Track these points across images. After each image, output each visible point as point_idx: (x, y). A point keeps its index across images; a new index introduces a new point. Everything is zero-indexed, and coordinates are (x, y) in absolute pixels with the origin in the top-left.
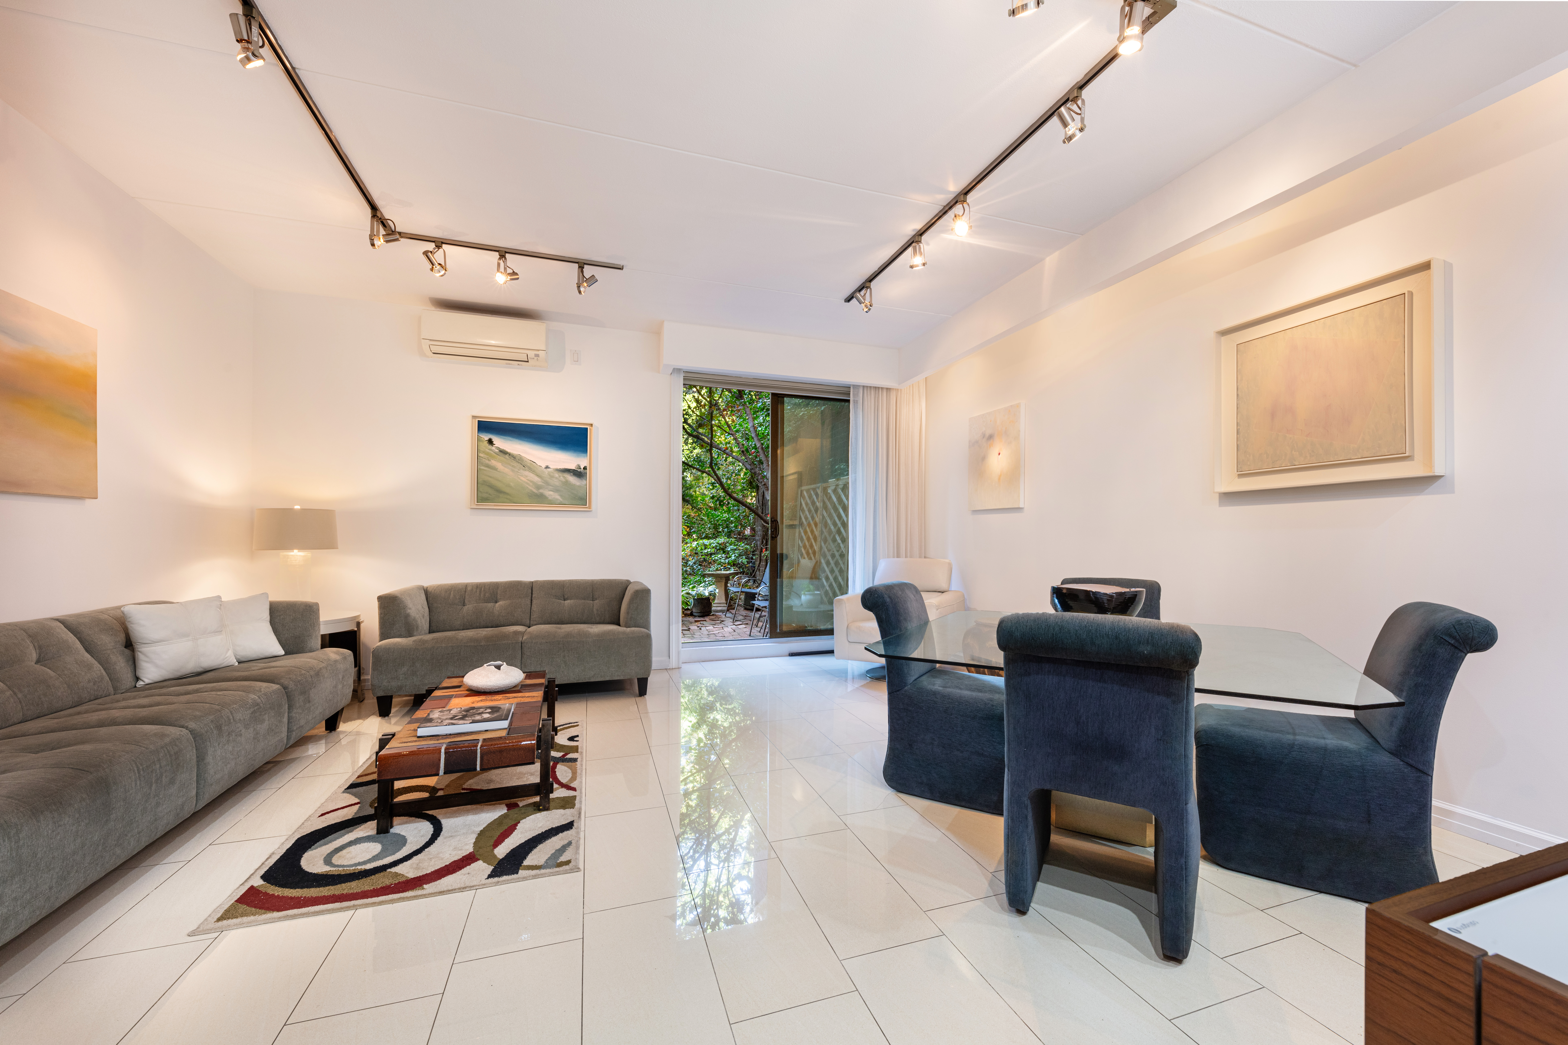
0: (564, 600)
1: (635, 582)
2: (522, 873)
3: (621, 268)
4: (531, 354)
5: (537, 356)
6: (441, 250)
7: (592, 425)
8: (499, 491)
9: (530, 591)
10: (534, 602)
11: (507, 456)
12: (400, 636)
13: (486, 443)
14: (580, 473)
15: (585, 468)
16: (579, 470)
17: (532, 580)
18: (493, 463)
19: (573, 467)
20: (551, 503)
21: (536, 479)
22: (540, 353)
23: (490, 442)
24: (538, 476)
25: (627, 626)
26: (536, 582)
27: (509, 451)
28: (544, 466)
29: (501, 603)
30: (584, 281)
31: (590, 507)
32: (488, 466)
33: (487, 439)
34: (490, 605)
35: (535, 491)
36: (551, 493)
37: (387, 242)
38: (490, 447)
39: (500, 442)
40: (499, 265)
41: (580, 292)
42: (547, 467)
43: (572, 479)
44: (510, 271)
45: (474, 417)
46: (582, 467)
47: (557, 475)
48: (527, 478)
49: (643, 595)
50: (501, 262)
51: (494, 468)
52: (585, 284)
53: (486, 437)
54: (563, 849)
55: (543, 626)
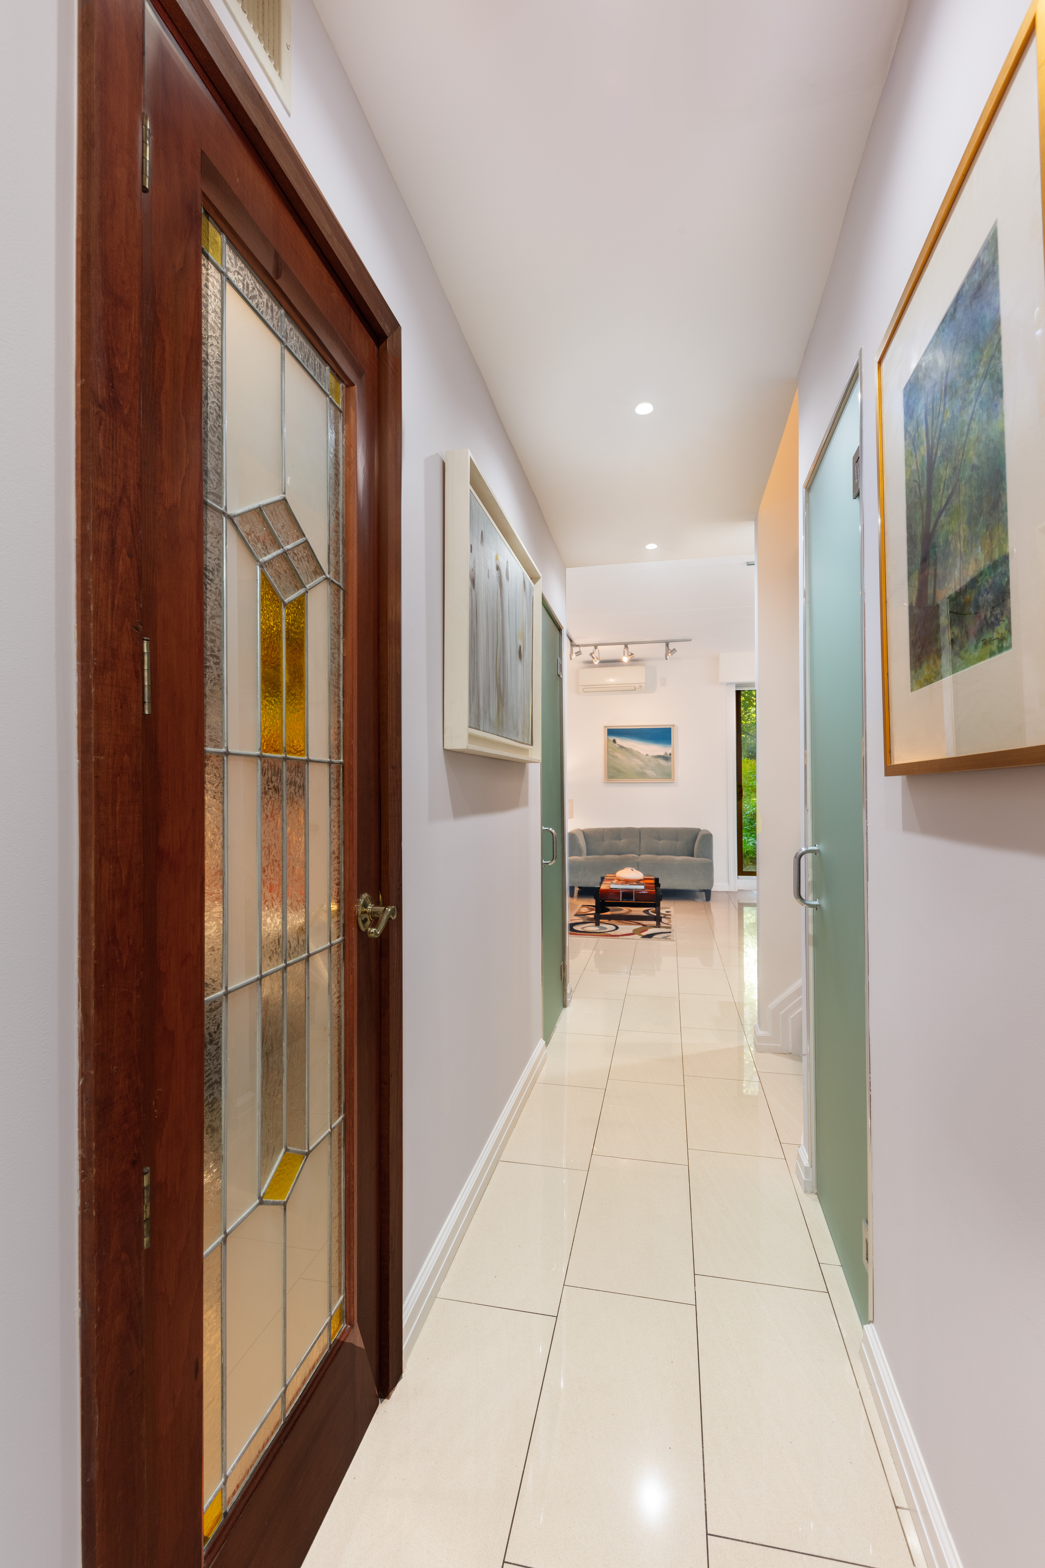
0: (659, 840)
1: (703, 830)
2: (652, 939)
3: (690, 640)
4: (637, 686)
5: (641, 686)
6: (597, 650)
7: (674, 726)
8: (620, 772)
9: (639, 834)
10: (642, 840)
11: (624, 750)
12: (577, 855)
13: (612, 742)
14: (667, 758)
15: (670, 754)
16: (666, 756)
17: (640, 827)
18: (616, 754)
19: (662, 754)
20: (650, 778)
21: (640, 763)
22: (642, 685)
23: (614, 741)
24: (642, 761)
25: (698, 857)
26: (642, 828)
27: (624, 746)
28: (645, 754)
29: (623, 841)
30: (669, 651)
31: (674, 780)
32: (613, 756)
33: (612, 739)
34: (617, 842)
35: (640, 770)
36: (650, 771)
37: (576, 656)
38: (614, 744)
39: (620, 741)
40: (624, 652)
41: (667, 659)
42: (647, 755)
43: (662, 762)
44: (630, 654)
45: (605, 727)
46: (668, 754)
47: (653, 760)
48: (635, 763)
49: (708, 838)
50: (625, 650)
51: (617, 758)
52: (670, 654)
53: (612, 738)
54: (668, 936)
55: (648, 855)
